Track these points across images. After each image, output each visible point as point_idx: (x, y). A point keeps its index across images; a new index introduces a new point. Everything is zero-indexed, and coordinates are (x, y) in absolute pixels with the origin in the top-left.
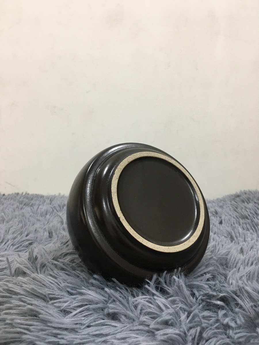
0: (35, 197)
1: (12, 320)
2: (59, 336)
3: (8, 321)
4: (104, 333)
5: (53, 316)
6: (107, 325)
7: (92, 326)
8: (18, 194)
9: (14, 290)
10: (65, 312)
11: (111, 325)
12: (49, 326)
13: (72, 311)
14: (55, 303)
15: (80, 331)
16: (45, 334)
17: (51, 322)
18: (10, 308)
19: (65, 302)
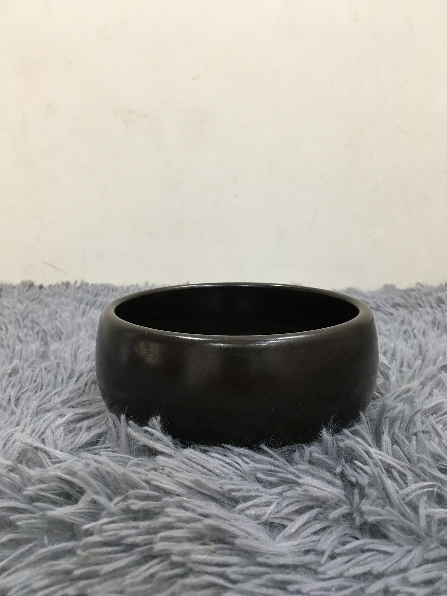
0: (102, 290)
1: (185, 554)
2: (291, 588)
3: (175, 558)
4: (375, 572)
5: (257, 539)
6: (368, 550)
7: (340, 555)
8: (67, 284)
9: (161, 485)
10: (273, 527)
11: (376, 550)
12: (260, 564)
13: (285, 522)
14: (248, 508)
15: (321, 569)
16: (262, 585)
17: (262, 554)
18: (168, 527)
19: (268, 504)
